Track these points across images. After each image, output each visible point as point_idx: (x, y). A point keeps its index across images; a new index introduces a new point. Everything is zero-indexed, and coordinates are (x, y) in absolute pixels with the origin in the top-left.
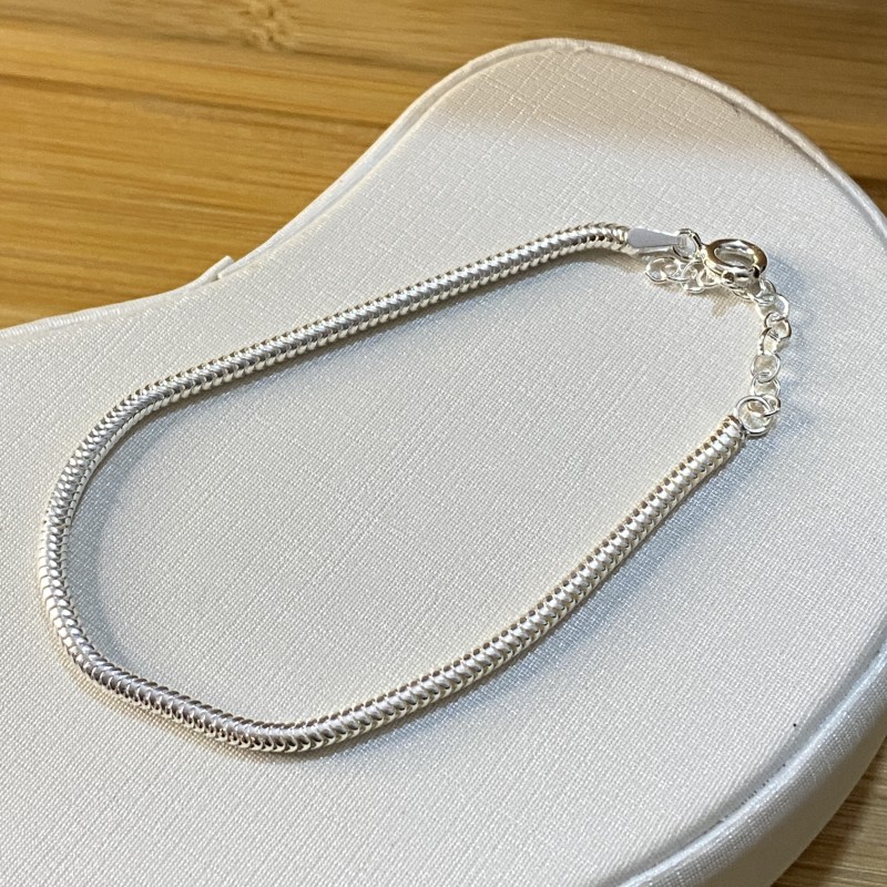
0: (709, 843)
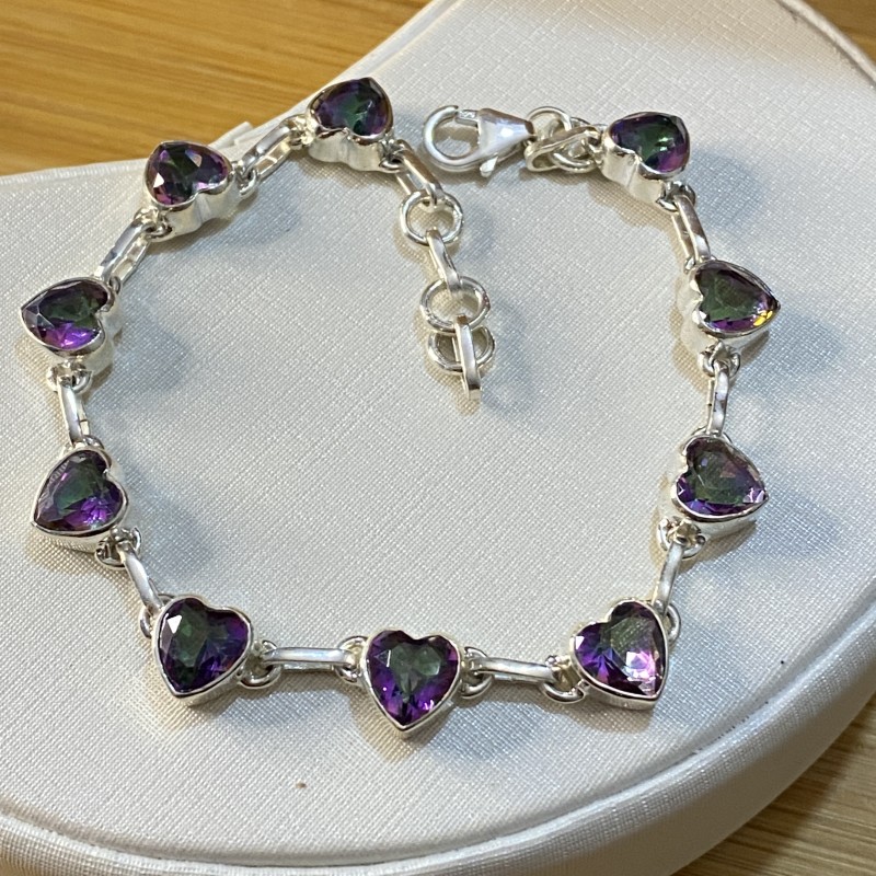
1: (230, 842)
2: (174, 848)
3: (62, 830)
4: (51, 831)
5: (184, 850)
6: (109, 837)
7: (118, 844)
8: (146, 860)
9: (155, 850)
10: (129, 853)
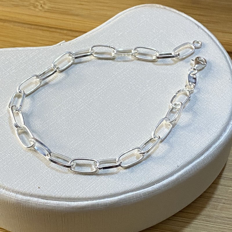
0: (151, 189)
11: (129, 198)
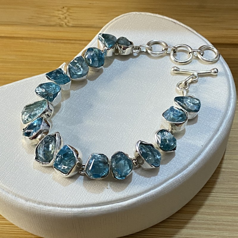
1: (95, 201)
2: (84, 205)
3: (59, 206)
4: (56, 207)
5: (86, 205)
6: (69, 205)
7: (72, 206)
8: (78, 209)
9: (80, 206)
10: (74, 208)
11: (171, 185)
